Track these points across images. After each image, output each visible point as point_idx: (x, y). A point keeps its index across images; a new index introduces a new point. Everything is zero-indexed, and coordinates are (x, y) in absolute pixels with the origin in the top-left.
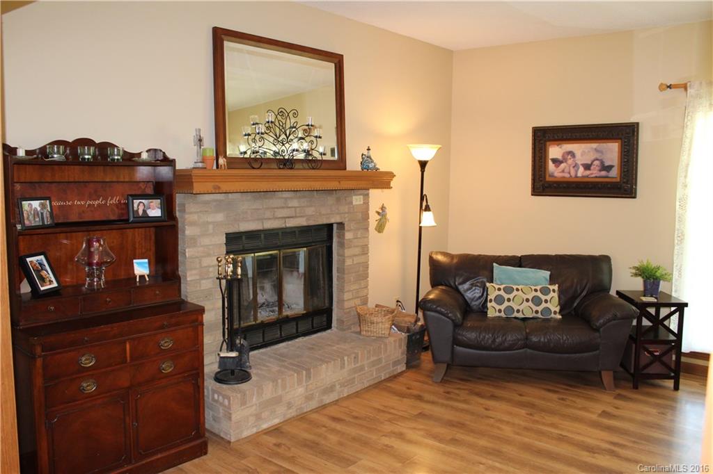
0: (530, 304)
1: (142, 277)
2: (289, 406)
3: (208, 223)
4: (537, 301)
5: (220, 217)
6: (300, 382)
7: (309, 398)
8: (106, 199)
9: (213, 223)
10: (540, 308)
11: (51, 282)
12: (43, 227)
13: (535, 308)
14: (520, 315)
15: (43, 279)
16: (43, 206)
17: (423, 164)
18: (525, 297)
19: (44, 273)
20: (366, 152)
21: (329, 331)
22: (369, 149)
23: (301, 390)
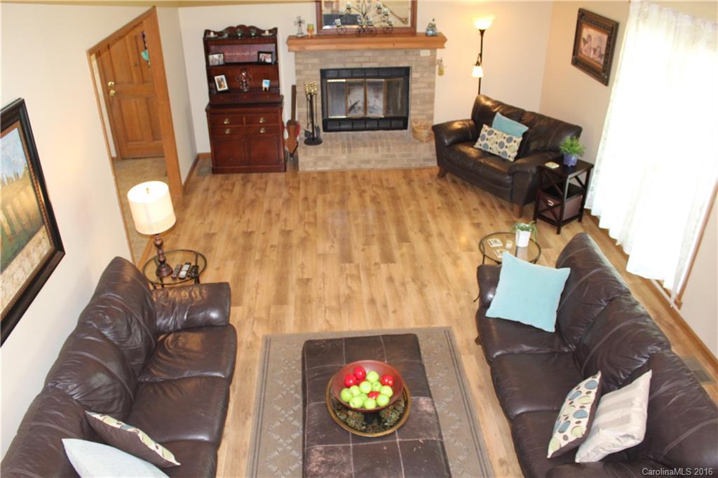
0: (497, 146)
1: (266, 89)
2: (336, 163)
3: (308, 64)
4: (501, 145)
5: (316, 61)
6: (343, 153)
7: (350, 163)
8: (250, 52)
9: (312, 64)
10: (502, 150)
11: (224, 87)
12: (219, 66)
13: (499, 150)
14: (491, 151)
15: (220, 86)
16: (220, 57)
17: (482, 32)
18: (496, 140)
19: (222, 83)
20: (432, 22)
21: (404, 131)
22: (434, 20)
23: (344, 157)
